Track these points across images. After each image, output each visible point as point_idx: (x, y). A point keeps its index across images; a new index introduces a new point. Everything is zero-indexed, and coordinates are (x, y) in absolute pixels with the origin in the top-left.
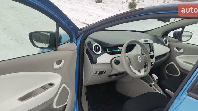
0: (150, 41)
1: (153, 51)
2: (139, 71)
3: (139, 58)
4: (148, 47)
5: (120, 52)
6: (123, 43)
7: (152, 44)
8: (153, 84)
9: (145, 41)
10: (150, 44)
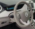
0: (32, 2)
1: (33, 7)
2: (27, 22)
3: (26, 14)
4: (30, 5)
5: (13, 10)
6: (15, 4)
7: (33, 3)
8: (33, 25)
9: (29, 2)
10: (32, 3)
